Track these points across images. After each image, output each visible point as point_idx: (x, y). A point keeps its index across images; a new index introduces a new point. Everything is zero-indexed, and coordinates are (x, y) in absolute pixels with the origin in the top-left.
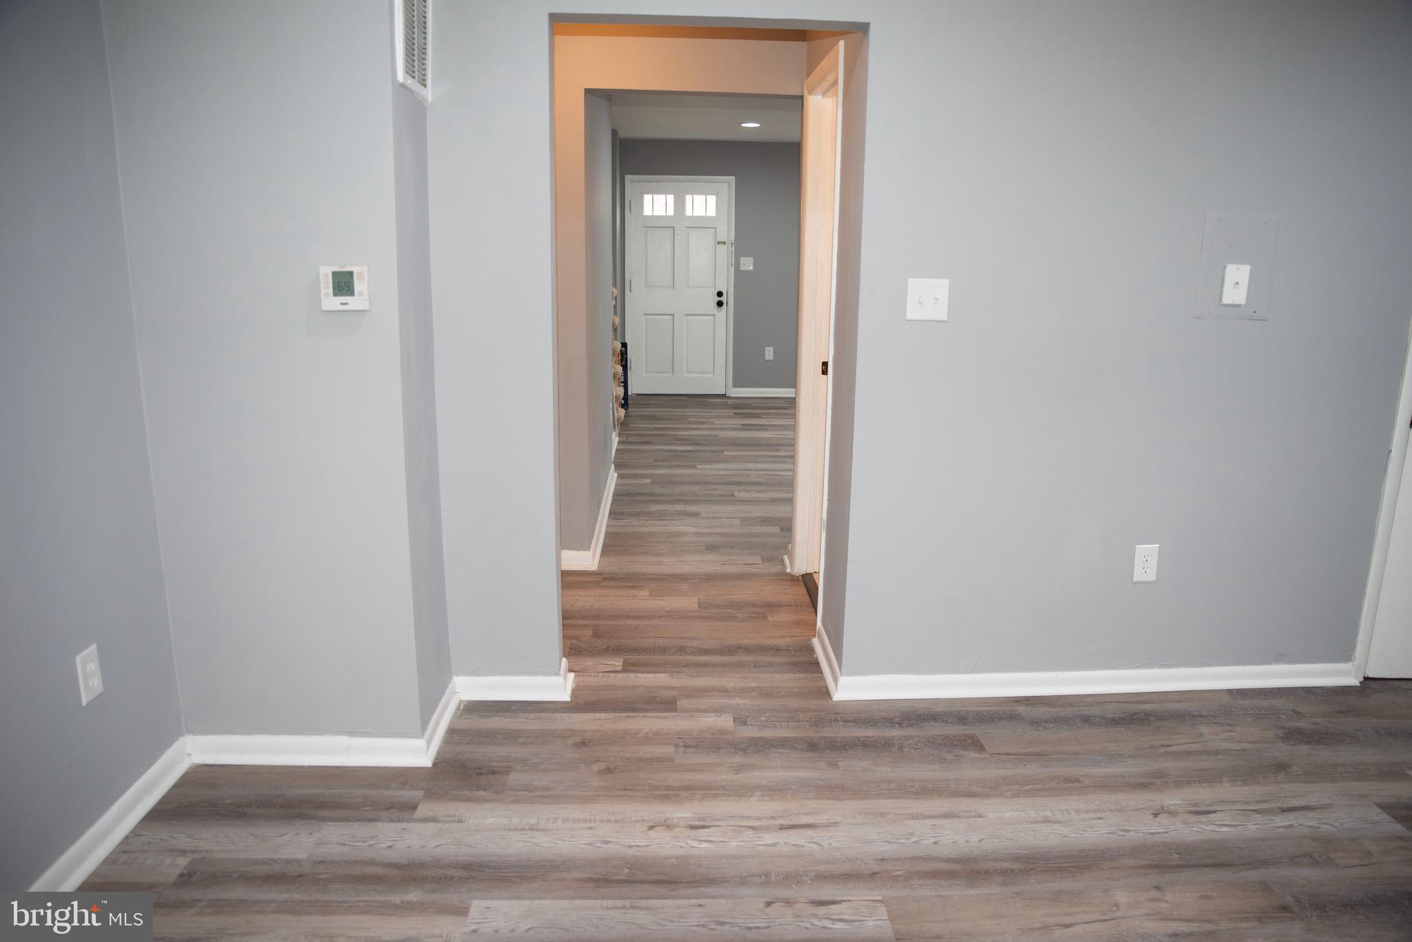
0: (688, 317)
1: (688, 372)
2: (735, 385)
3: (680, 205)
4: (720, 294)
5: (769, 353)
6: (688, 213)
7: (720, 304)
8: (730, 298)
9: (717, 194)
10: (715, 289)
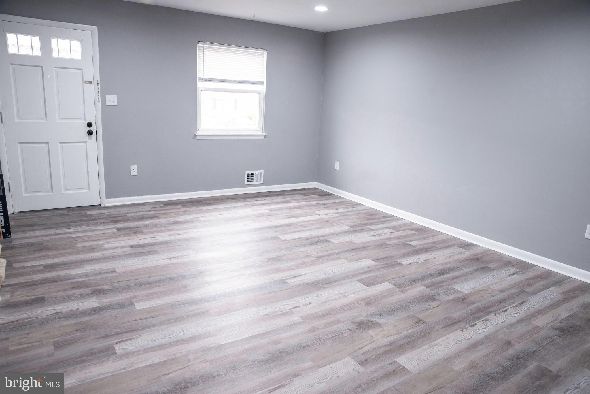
0: (63, 145)
1: (66, 190)
2: (108, 196)
3: (46, 47)
4: (90, 125)
5: (134, 170)
6: (55, 54)
7: (90, 133)
8: (98, 127)
9: (81, 40)
10: (85, 120)
